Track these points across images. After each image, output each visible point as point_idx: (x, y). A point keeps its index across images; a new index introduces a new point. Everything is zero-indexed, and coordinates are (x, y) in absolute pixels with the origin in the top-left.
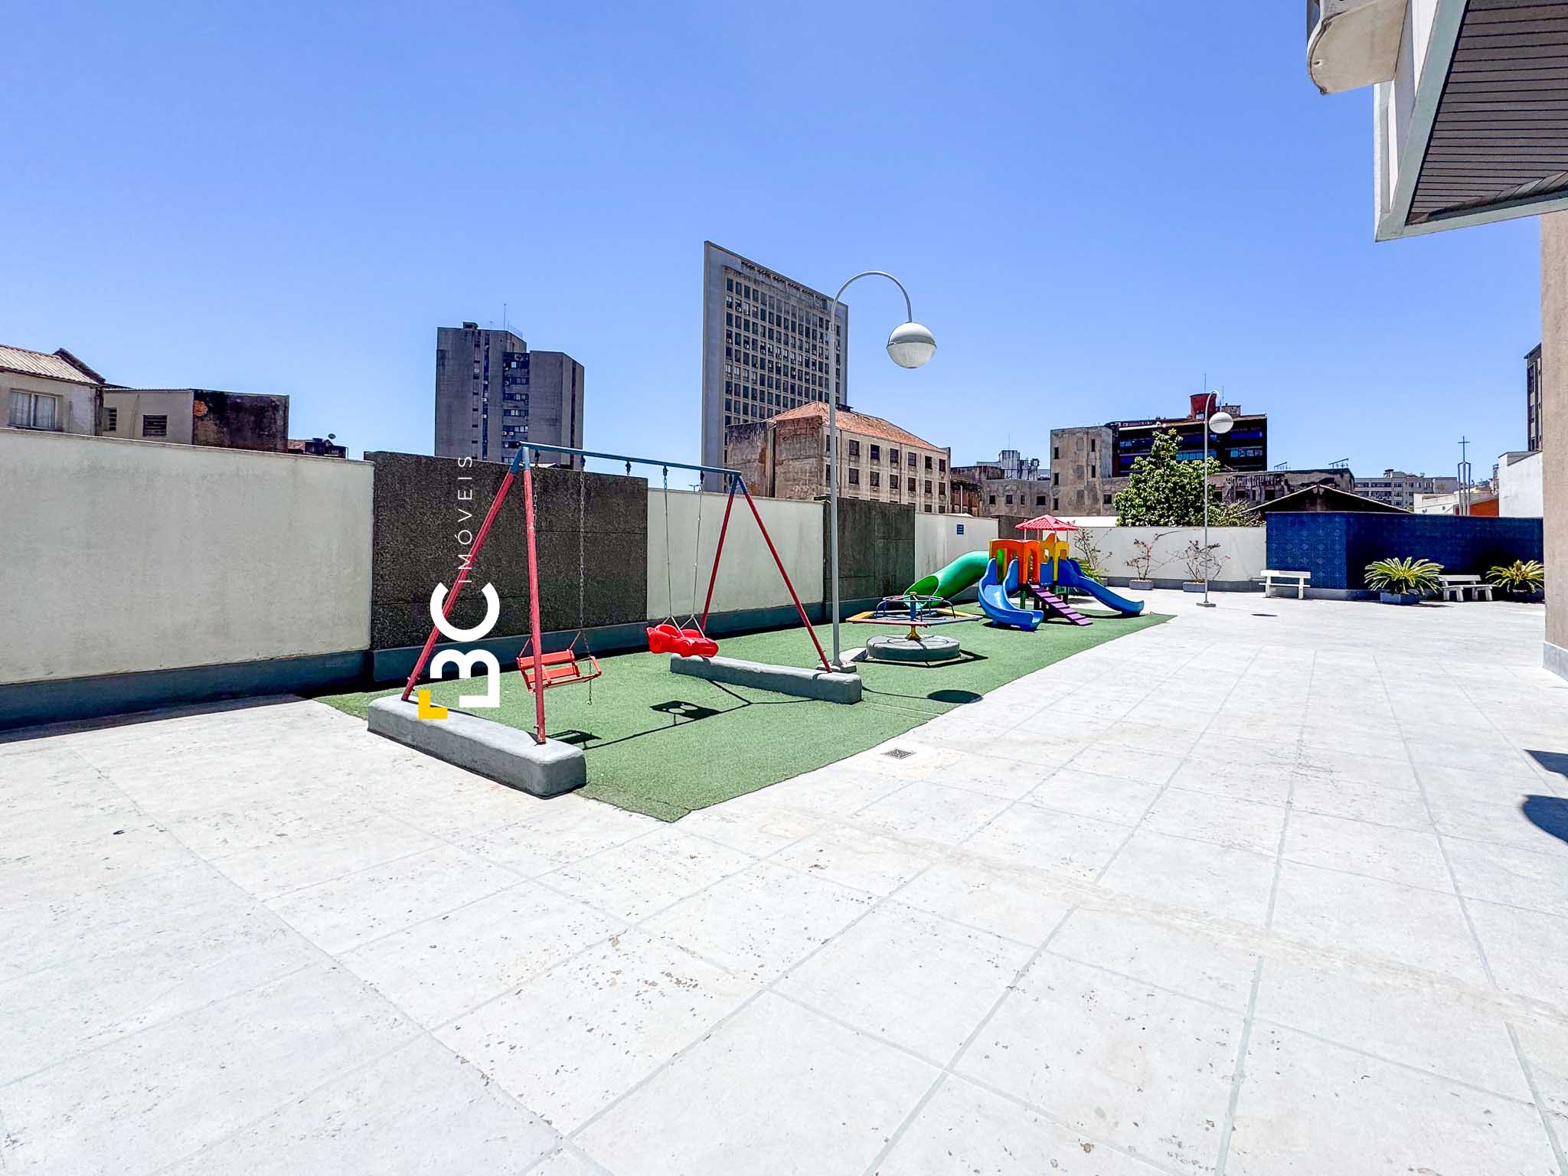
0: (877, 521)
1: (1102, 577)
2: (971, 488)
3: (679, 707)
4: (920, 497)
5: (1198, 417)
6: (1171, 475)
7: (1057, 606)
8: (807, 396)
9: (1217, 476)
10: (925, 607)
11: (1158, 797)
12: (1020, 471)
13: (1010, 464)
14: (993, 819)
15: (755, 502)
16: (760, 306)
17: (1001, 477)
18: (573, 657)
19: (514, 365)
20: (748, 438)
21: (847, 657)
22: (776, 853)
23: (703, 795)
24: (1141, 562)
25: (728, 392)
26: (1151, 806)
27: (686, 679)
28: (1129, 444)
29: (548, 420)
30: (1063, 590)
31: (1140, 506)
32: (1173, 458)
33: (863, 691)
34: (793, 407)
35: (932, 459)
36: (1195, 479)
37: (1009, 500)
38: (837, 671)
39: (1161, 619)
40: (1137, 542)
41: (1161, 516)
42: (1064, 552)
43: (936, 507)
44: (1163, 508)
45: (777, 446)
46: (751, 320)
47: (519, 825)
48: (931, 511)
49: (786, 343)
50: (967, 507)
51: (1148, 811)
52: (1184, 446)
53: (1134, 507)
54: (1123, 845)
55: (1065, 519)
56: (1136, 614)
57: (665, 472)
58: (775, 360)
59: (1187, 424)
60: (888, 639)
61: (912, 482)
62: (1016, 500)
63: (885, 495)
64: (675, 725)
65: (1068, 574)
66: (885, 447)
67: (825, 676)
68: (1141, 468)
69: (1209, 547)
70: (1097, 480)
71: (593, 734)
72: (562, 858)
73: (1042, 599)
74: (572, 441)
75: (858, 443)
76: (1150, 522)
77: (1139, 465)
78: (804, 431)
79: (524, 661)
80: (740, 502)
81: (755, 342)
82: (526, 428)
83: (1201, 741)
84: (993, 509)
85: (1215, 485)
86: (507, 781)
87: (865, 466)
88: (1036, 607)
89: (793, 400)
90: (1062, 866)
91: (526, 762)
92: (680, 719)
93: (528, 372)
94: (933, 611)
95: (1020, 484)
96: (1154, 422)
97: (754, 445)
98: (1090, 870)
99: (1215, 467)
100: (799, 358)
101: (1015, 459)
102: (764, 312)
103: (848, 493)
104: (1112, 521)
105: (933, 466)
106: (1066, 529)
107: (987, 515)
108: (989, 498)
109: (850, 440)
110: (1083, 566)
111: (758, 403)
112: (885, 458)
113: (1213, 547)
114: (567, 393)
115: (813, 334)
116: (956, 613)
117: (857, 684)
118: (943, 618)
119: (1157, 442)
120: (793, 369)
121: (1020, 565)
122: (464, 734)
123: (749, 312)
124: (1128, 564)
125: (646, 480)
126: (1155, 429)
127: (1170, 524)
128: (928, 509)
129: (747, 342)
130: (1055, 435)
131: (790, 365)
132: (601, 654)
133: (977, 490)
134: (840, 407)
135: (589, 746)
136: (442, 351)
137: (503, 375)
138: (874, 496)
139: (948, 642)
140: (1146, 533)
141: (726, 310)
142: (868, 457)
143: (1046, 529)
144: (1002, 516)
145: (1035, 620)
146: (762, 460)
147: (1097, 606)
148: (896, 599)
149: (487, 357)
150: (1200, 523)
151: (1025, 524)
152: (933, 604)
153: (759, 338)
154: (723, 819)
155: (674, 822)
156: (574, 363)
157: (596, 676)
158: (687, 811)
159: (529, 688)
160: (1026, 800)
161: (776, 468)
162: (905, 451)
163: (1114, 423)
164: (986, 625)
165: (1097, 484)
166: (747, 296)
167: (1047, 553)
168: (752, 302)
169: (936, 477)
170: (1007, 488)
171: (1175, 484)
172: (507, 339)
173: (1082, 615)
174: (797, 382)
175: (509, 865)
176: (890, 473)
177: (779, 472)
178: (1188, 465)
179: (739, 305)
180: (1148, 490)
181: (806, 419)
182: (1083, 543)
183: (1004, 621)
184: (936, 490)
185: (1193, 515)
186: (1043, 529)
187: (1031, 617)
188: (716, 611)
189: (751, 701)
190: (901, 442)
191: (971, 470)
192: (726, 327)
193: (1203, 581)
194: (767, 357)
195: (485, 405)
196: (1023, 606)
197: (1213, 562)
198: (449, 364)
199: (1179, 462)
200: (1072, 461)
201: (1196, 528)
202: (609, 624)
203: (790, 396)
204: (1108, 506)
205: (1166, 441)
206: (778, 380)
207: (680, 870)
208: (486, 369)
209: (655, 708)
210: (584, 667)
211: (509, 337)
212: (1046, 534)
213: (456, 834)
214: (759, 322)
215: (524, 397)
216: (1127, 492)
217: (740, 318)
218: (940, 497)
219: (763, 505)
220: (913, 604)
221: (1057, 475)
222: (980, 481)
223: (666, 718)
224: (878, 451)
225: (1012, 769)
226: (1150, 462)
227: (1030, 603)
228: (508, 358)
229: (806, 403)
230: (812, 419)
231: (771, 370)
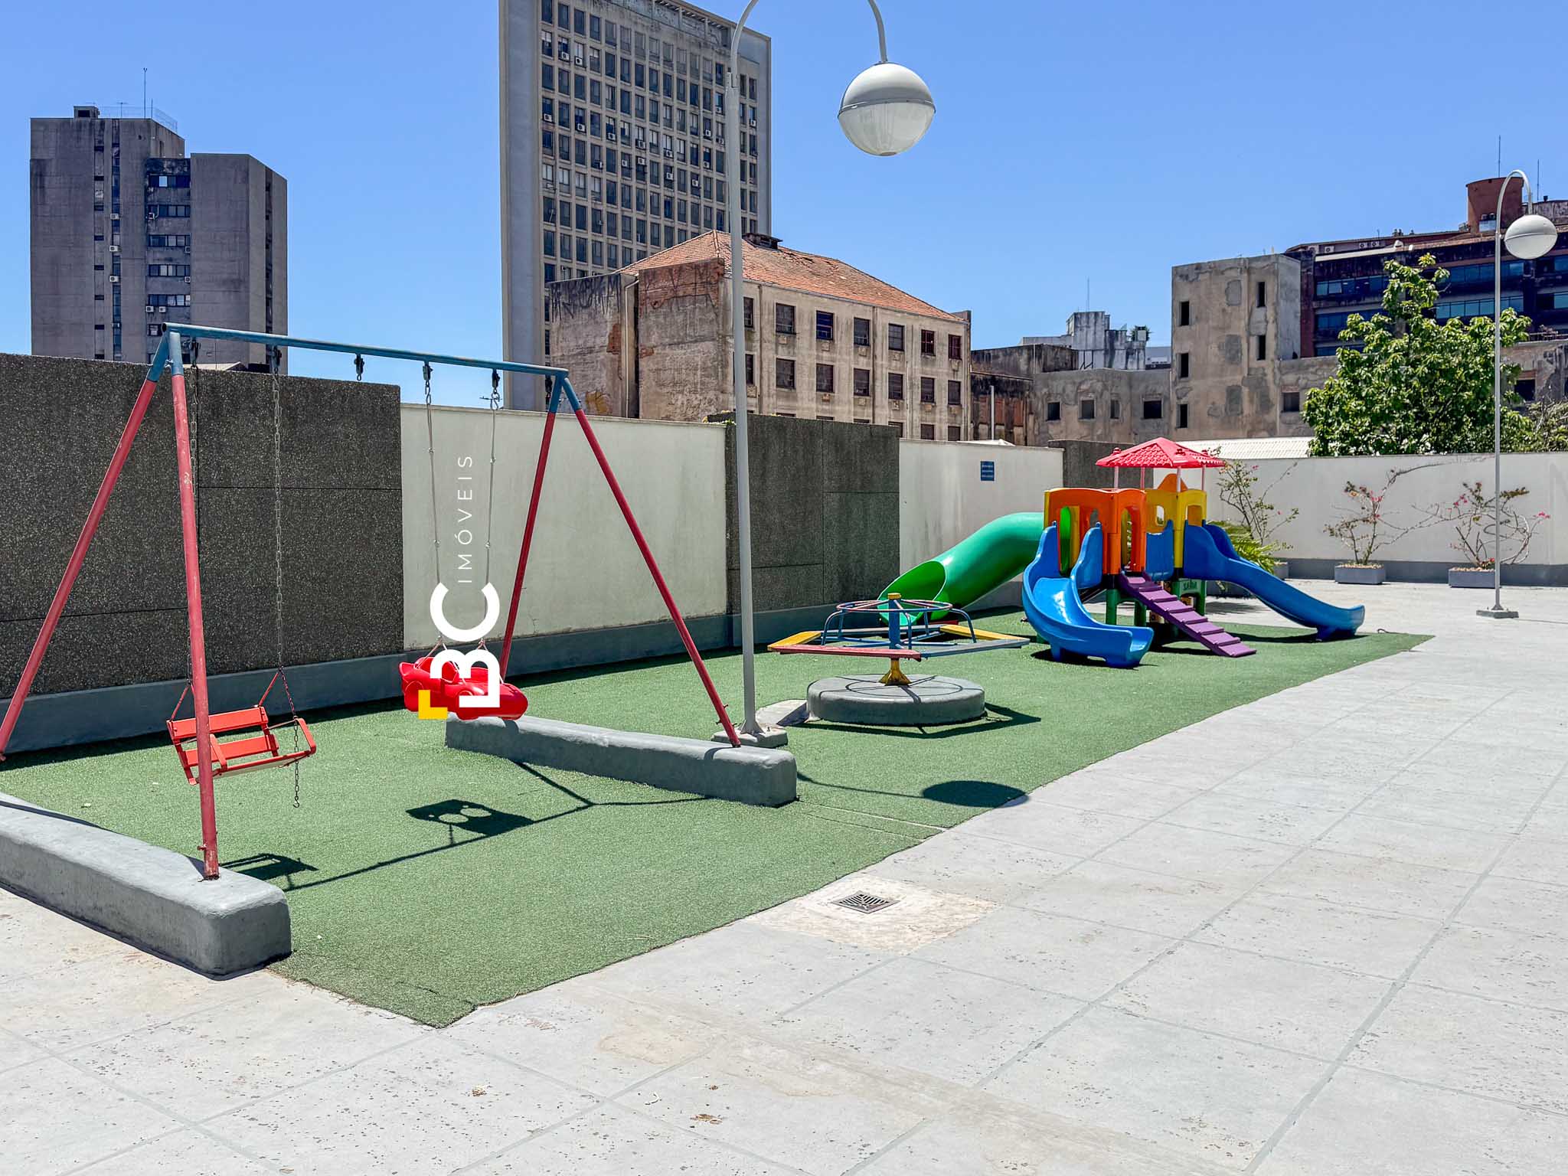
0: (825, 457)
1: (1277, 559)
2: (1010, 389)
3: (458, 813)
4: (912, 410)
5: (1484, 227)
6: (1424, 350)
7: (1181, 618)
8: (696, 221)
9: (1523, 347)
10: (920, 622)
11: (1385, 1003)
12: (1110, 352)
13: (1091, 338)
14: (1046, 1037)
15: (595, 426)
16: (604, 48)
17: (1071, 366)
18: (266, 718)
19: (163, 181)
20: (588, 306)
21: (769, 718)
22: (631, 1089)
23: (499, 977)
24: (1361, 529)
25: (549, 217)
26: (1369, 1021)
27: (472, 759)
28: (1336, 288)
29: (224, 282)
30: (1195, 586)
31: (1358, 414)
32: (1428, 313)
33: (798, 782)
34: (670, 244)
35: (936, 335)
36: (1476, 355)
37: (1087, 412)
38: (749, 743)
39: (1400, 643)
40: (1350, 488)
41: (1402, 435)
42: (1195, 510)
43: (942, 428)
44: (1406, 418)
45: (641, 320)
46: (589, 75)
47: (172, 1025)
48: (933, 439)
49: (655, 118)
50: (1003, 428)
51: (1362, 1031)
52: (1451, 290)
53: (1346, 417)
54: (1309, 1098)
55: (1197, 446)
56: (1347, 634)
57: (428, 372)
58: (634, 152)
59: (1460, 242)
60: (848, 682)
61: (896, 381)
62: (1101, 410)
63: (846, 408)
64: (453, 845)
65: (1205, 555)
66: (844, 316)
67: (727, 752)
68: (1360, 338)
69: (1505, 494)
70: (1269, 365)
71: (303, 861)
72: (246, 1088)
73: (1151, 605)
74: (269, 320)
75: (793, 308)
76: (1379, 446)
77: (1356, 330)
78: (690, 290)
79: (180, 727)
80: (567, 428)
81: (595, 117)
82: (188, 298)
83: (1477, 891)
84: (1055, 430)
85: (1518, 367)
86: (154, 946)
87: (807, 353)
88: (1139, 619)
89: (669, 230)
90: (1183, 1133)
91: (183, 911)
92: (461, 834)
93: (189, 194)
94: (932, 630)
95: (1109, 377)
96: (1389, 242)
97: (598, 320)
98: (1241, 1145)
99: (1518, 330)
100: (678, 147)
101: (1100, 328)
102: (611, 58)
103: (774, 406)
104: (1298, 446)
105: (937, 349)
106: (1201, 465)
107: (1043, 442)
108: (1046, 409)
109: (777, 304)
110: (1235, 540)
111: (604, 238)
112: (844, 336)
113: (1514, 494)
114: (257, 232)
115: (704, 98)
116: (977, 632)
117: (788, 772)
118: (954, 642)
119: (1395, 283)
120: (669, 169)
121: (1105, 539)
122: (78, 859)
123: (584, 60)
124: (1332, 531)
125: (397, 389)
126: (1390, 256)
127: (1421, 449)
128: (928, 433)
129: (580, 120)
130: (1181, 276)
131: (662, 160)
132: (317, 714)
133: (1022, 393)
134: (758, 239)
135: (296, 883)
136: (38, 160)
137: (146, 201)
138: (824, 411)
139: (961, 689)
140: (1372, 468)
141: (542, 59)
142: (811, 335)
143: (1160, 466)
144: (1072, 442)
145: (1136, 647)
146: (614, 347)
147: (1265, 618)
148: (862, 606)
149: (116, 169)
150: (1486, 447)
151: (1116, 457)
152: (933, 616)
153: (603, 110)
154: (535, 1023)
155: (446, 1026)
156: (269, 172)
157: (307, 754)
158: (469, 1007)
159: (189, 776)
160: (1115, 1000)
161: (642, 363)
162: (882, 323)
163: (1304, 247)
164: (1039, 655)
165: (1269, 371)
166: (580, 29)
167: (1160, 513)
168: (589, 42)
169: (942, 370)
170: (1084, 387)
171: (1432, 366)
172: (149, 131)
173: (1234, 635)
174: (677, 195)
175: (154, 1099)
176: (853, 366)
177: (645, 369)
178: (1462, 327)
179: (566, 48)
180: (1375, 380)
181: (695, 267)
182: (1236, 490)
183: (1071, 648)
184: (942, 395)
185: (1471, 430)
186: (1153, 466)
187: (1125, 639)
188: (530, 632)
189: (592, 801)
190: (875, 303)
191: (1011, 355)
192: (541, 92)
193: (1491, 566)
194: (619, 148)
195: (114, 257)
196: (1111, 616)
197: (1513, 524)
198: (52, 182)
199: (1442, 322)
200: (1215, 328)
201: (1476, 455)
202: (334, 660)
203: (663, 221)
204: (1291, 416)
205: (1413, 279)
206: (641, 192)
207: (455, 1117)
208: (116, 192)
209: (419, 813)
210: (287, 739)
211: (153, 129)
212: (1160, 475)
213: (66, 1040)
214: (604, 79)
215: (182, 241)
216: (1331, 387)
217: (568, 72)
218: (950, 410)
219: (611, 432)
220: (895, 616)
221: (1185, 358)
222: (1029, 374)
223: (435, 832)
224: (831, 323)
225: (1086, 939)
226: (1379, 325)
227: (1126, 613)
228: (152, 168)
229: (694, 235)
230: (706, 265)
231: (626, 172)
